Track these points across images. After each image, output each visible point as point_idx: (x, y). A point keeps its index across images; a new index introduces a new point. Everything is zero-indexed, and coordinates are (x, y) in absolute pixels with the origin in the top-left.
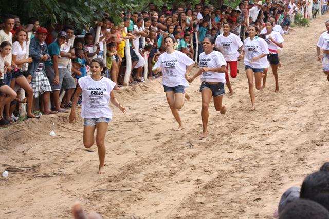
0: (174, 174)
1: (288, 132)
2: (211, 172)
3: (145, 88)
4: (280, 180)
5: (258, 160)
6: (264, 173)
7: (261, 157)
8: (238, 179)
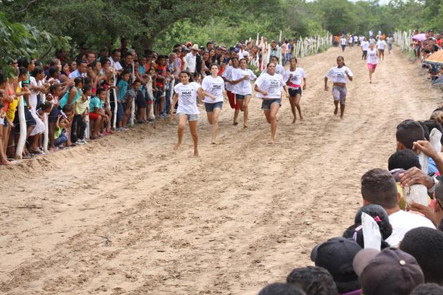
0: (85, 280)
1: (239, 224)
2: (135, 279)
3: (44, 163)
4: (229, 289)
5: (198, 262)
6: (208, 279)
7: (203, 258)
8: (172, 287)
